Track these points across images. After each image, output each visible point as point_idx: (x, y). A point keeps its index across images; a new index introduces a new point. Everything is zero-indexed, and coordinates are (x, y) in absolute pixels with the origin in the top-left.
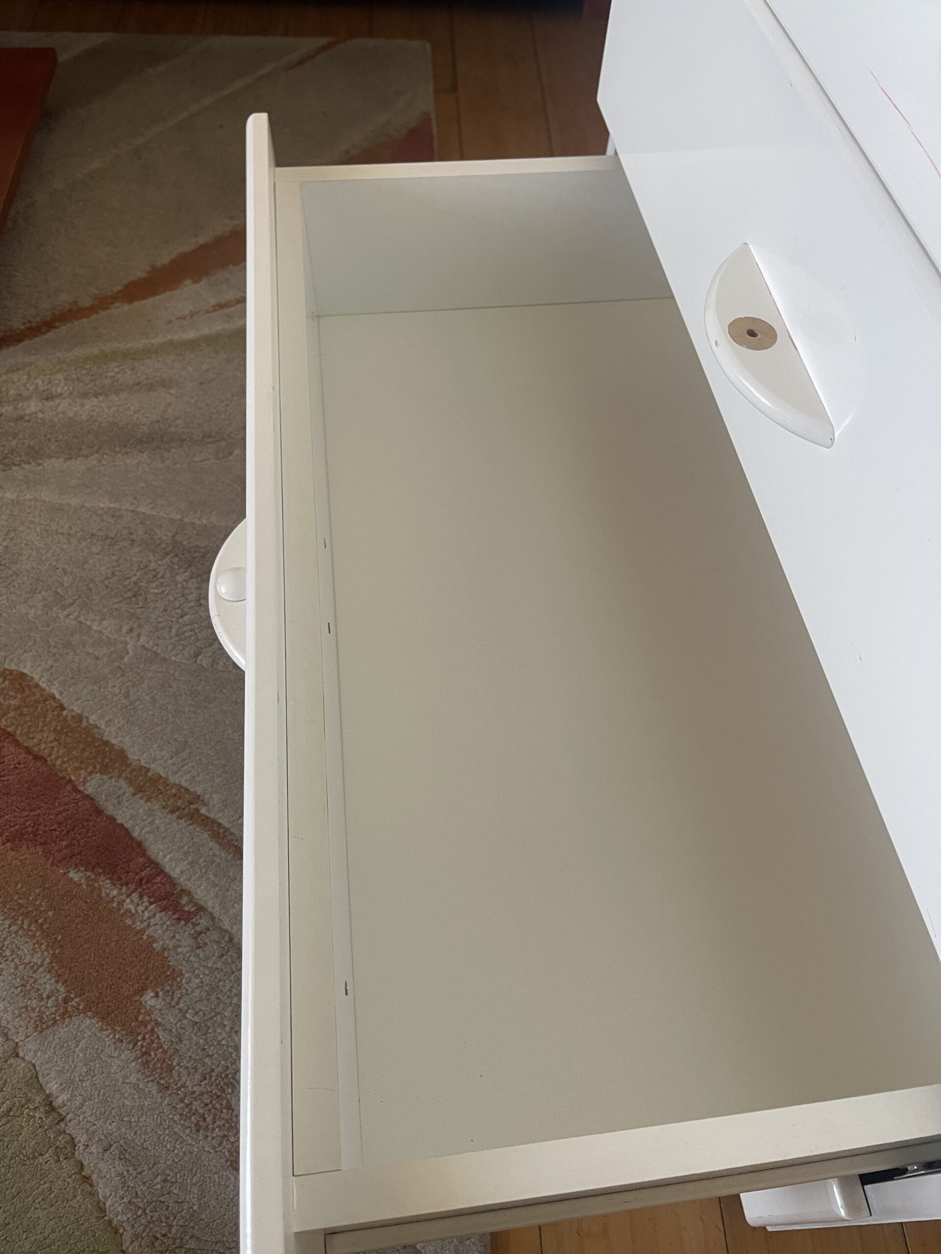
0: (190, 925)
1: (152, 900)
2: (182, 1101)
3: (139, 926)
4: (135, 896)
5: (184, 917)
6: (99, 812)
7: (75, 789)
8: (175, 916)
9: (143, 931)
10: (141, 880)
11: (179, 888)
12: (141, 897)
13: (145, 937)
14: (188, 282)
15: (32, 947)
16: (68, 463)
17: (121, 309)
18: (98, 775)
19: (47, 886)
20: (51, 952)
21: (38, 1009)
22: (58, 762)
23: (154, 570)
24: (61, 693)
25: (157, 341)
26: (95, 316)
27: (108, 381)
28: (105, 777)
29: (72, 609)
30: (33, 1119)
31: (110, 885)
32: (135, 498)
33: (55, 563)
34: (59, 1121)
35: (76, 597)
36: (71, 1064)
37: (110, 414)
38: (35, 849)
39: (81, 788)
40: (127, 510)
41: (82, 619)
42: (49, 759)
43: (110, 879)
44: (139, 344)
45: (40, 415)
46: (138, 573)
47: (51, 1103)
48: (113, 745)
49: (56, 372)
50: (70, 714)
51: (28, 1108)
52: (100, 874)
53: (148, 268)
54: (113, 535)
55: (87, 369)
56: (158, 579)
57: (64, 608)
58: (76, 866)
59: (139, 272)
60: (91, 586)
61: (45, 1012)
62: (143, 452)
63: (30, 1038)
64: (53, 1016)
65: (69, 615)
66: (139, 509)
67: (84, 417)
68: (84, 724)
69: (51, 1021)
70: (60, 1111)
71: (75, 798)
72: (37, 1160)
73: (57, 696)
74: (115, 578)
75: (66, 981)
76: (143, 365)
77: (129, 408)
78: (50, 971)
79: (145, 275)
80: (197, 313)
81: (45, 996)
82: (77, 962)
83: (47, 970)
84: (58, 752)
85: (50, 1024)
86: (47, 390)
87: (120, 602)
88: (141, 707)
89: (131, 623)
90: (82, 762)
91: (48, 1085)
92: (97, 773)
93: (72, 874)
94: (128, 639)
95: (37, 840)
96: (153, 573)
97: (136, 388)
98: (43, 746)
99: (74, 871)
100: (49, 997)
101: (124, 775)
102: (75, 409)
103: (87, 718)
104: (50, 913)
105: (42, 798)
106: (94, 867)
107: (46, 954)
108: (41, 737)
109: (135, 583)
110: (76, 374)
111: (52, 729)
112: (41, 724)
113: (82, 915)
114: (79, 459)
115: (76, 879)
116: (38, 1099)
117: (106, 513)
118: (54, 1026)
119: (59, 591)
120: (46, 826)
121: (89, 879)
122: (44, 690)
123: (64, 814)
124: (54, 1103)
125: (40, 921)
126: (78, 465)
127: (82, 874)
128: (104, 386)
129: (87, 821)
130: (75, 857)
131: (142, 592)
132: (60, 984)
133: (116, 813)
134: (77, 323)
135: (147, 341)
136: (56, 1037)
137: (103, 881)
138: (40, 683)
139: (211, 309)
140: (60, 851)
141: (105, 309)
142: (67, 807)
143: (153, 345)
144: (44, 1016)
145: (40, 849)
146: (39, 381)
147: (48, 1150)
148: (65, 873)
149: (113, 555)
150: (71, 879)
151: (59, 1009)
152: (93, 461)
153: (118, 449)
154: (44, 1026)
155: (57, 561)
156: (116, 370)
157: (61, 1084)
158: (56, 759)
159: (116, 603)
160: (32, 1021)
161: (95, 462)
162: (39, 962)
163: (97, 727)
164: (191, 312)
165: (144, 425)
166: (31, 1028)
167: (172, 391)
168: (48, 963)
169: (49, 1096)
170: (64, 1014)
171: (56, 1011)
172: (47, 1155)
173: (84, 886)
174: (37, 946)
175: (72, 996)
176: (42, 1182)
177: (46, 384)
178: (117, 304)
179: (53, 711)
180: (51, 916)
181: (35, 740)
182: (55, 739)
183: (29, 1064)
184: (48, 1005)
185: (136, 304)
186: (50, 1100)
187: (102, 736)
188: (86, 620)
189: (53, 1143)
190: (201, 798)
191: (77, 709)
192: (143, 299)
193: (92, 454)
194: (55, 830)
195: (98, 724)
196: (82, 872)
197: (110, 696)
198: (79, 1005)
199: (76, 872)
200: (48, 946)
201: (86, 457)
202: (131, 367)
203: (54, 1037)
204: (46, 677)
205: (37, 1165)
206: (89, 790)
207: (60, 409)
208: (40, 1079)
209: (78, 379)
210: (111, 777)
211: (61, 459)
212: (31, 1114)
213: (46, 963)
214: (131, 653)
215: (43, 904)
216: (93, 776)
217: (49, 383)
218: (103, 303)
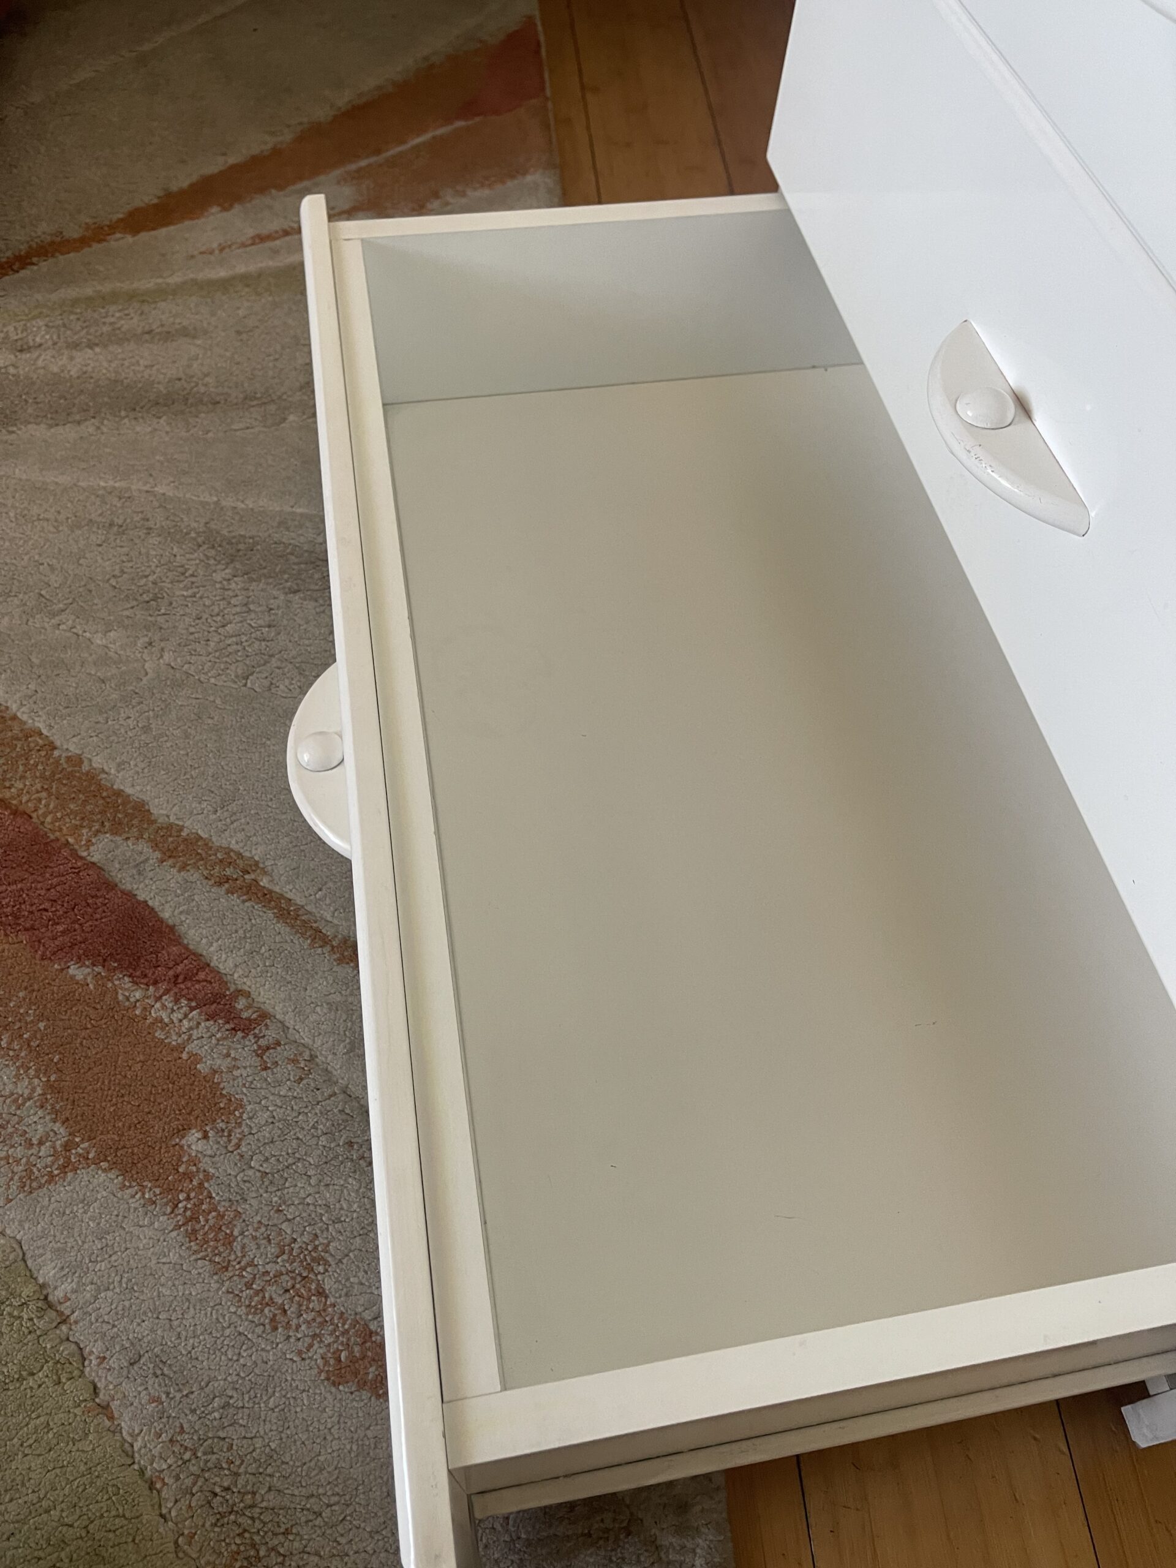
0: (251, 1037)
1: (194, 1004)
2: (248, 1286)
3: (174, 1040)
4: (168, 1000)
5: (242, 1027)
6: (111, 886)
7: (74, 853)
8: (227, 1026)
9: (181, 1048)
10: (177, 976)
11: (232, 988)
12: (177, 1001)
13: (185, 1056)
14: (215, 209)
15: (14, 1073)
16: (53, 430)
17: (123, 241)
18: (108, 835)
19: (36, 987)
20: (44, 1079)
21: (24, 1160)
22: (49, 819)
23: (182, 566)
24: (51, 727)
25: (175, 279)
26: (86, 250)
27: (106, 329)
28: (118, 838)
29: (63, 616)
30: (18, 1322)
31: (131, 984)
32: (151, 475)
33: (37, 557)
34: (59, 1323)
35: (70, 601)
36: (78, 1238)
37: (111, 369)
38: (17, 936)
39: (84, 854)
40: (140, 491)
41: (78, 630)
42: (34, 815)
43: (130, 976)
44: (147, 284)
45: (12, 370)
46: (159, 569)
47: (46, 1298)
48: (129, 796)
49: (34, 318)
50: (64, 755)
51: (11, 1305)
52: (115, 969)
53: (161, 194)
54: (120, 522)
55: (76, 314)
56: (186, 577)
57: (53, 615)
58: (79, 958)
59: (147, 195)
60: (92, 586)
61: (35, 1165)
62: (160, 418)
63: (13, 1202)
64: (49, 1169)
65: (59, 625)
66: (156, 489)
67: (74, 373)
68: (85, 767)
69: (47, 1177)
70: (61, 1308)
71: (75, 866)
72: (25, 1382)
73: (45, 732)
74: (125, 576)
75: (67, 1119)
76: (155, 309)
77: (138, 362)
78: (42, 1107)
79: (155, 201)
80: (230, 246)
81: (35, 1141)
82: (83, 1093)
83: (38, 1104)
84: (47, 806)
85: (43, 1181)
86: (21, 339)
87: (132, 608)
88: (169, 744)
89: (150, 634)
90: (83, 819)
91: (41, 1272)
92: (106, 833)
93: (73, 970)
94: (146, 657)
95: (19, 924)
96: (180, 569)
97: (147, 337)
98: (24, 799)
99: (77, 966)
100: (41, 1143)
101: (146, 836)
102: (60, 363)
103: (90, 760)
104: (42, 1025)
105: (26, 866)
106: (105, 960)
107: (36, 1081)
108: (21, 786)
109: (154, 583)
110: (62, 319)
111: (38, 774)
112: (21, 768)
113: (89, 1026)
114: (69, 425)
115: (80, 977)
116: (28, 1291)
117: (110, 493)
118: (50, 1184)
119: (43, 592)
120: (32, 905)
121: (99, 976)
122: (25, 723)
123: (58, 888)
124: (50, 1298)
125: (25, 1036)
126: (68, 433)
127: (89, 970)
128: (102, 334)
129: (93, 897)
130: (77, 947)
131: (165, 595)
132: (58, 1124)
133: (135, 887)
134: (61, 257)
135: (160, 281)
136: (53, 1199)
137: (119, 979)
138: (19, 714)
139: (250, 242)
140: (54, 938)
141: (100, 241)
142: (63, 879)
143: (168, 284)
144: (35, 1170)
145: (24, 937)
146: (11, 329)
147: (42, 1367)
148: (62, 970)
149: (121, 547)
150: (72, 977)
151: (57, 1159)
152: (89, 428)
153: (123, 413)
154: (34, 1185)
155: (40, 555)
156: (117, 315)
157: (62, 1268)
158: (45, 815)
159: (127, 609)
160: (16, 1178)
161: (91, 430)
162: (27, 1092)
163: (103, 771)
164: (220, 245)
165: (159, 383)
166: (15, 1187)
167: (199, 342)
168: (39, 1095)
169: (42, 1286)
170: (65, 1167)
171: (53, 1163)
172: (40, 1374)
173: (91, 986)
174: (22, 1072)
175: (77, 1140)
176: (33, 1416)
177: (19, 332)
178: (118, 235)
179: (39, 750)
180: (42, 1028)
181: (13, 790)
182: (42, 787)
183: (12, 1241)
184: (40, 1154)
185: (144, 236)
186: (45, 1292)
187: (112, 785)
188: (85, 632)
189: (49, 1357)
190: (261, 865)
191: (73, 748)
192: (154, 229)
193: (86, 420)
194: (46, 910)
195: (106, 768)
196: (88, 967)
197: (123, 731)
198: (88, 1153)
199: (79, 967)
200: (37, 1071)
201: (79, 423)
202: (139, 312)
203: (50, 1200)
204: (28, 706)
205: (25, 1389)
206: (96, 855)
207: (40, 363)
208: (29, 1263)
209: (64, 325)
210: (127, 839)
211: (43, 426)
212: (16, 1313)
213: (35, 1094)
214: (151, 675)
215: (30, 1012)
216: (101, 836)
217: (25, 329)
218: (98, 234)
